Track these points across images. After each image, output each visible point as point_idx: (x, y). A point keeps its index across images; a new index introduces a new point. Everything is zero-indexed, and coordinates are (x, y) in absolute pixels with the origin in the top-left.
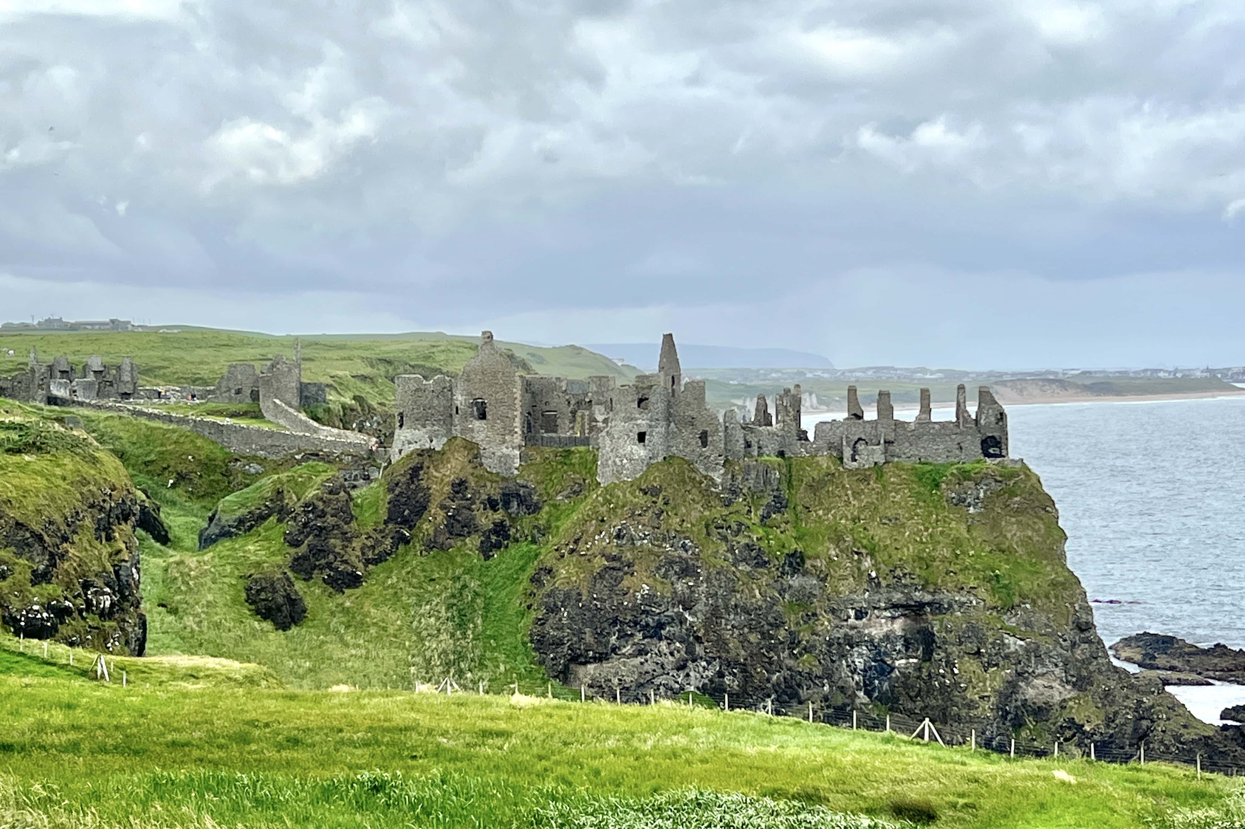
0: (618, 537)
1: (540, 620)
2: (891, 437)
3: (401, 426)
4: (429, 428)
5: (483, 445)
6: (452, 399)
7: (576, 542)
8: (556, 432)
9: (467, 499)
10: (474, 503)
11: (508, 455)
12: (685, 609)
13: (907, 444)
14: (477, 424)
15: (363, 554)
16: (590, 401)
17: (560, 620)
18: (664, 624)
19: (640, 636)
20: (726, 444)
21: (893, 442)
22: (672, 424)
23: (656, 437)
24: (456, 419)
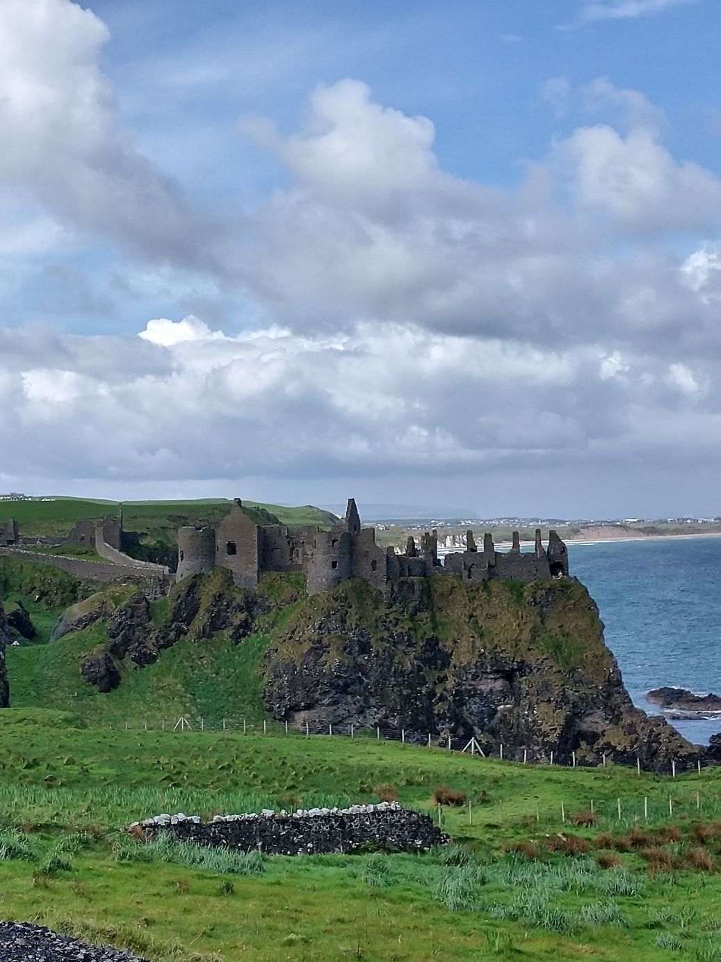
0: (320, 628)
1: (270, 682)
2: (493, 563)
3: (182, 559)
4: (200, 560)
5: (234, 571)
6: (214, 542)
7: (293, 632)
8: (281, 562)
9: (224, 606)
10: (228, 608)
11: (250, 577)
12: (363, 674)
13: (503, 567)
14: (231, 557)
15: (157, 641)
16: (303, 543)
17: (283, 682)
18: (349, 684)
19: (334, 692)
20: (388, 568)
21: (493, 566)
22: (354, 556)
23: (343, 565)
24: (217, 554)
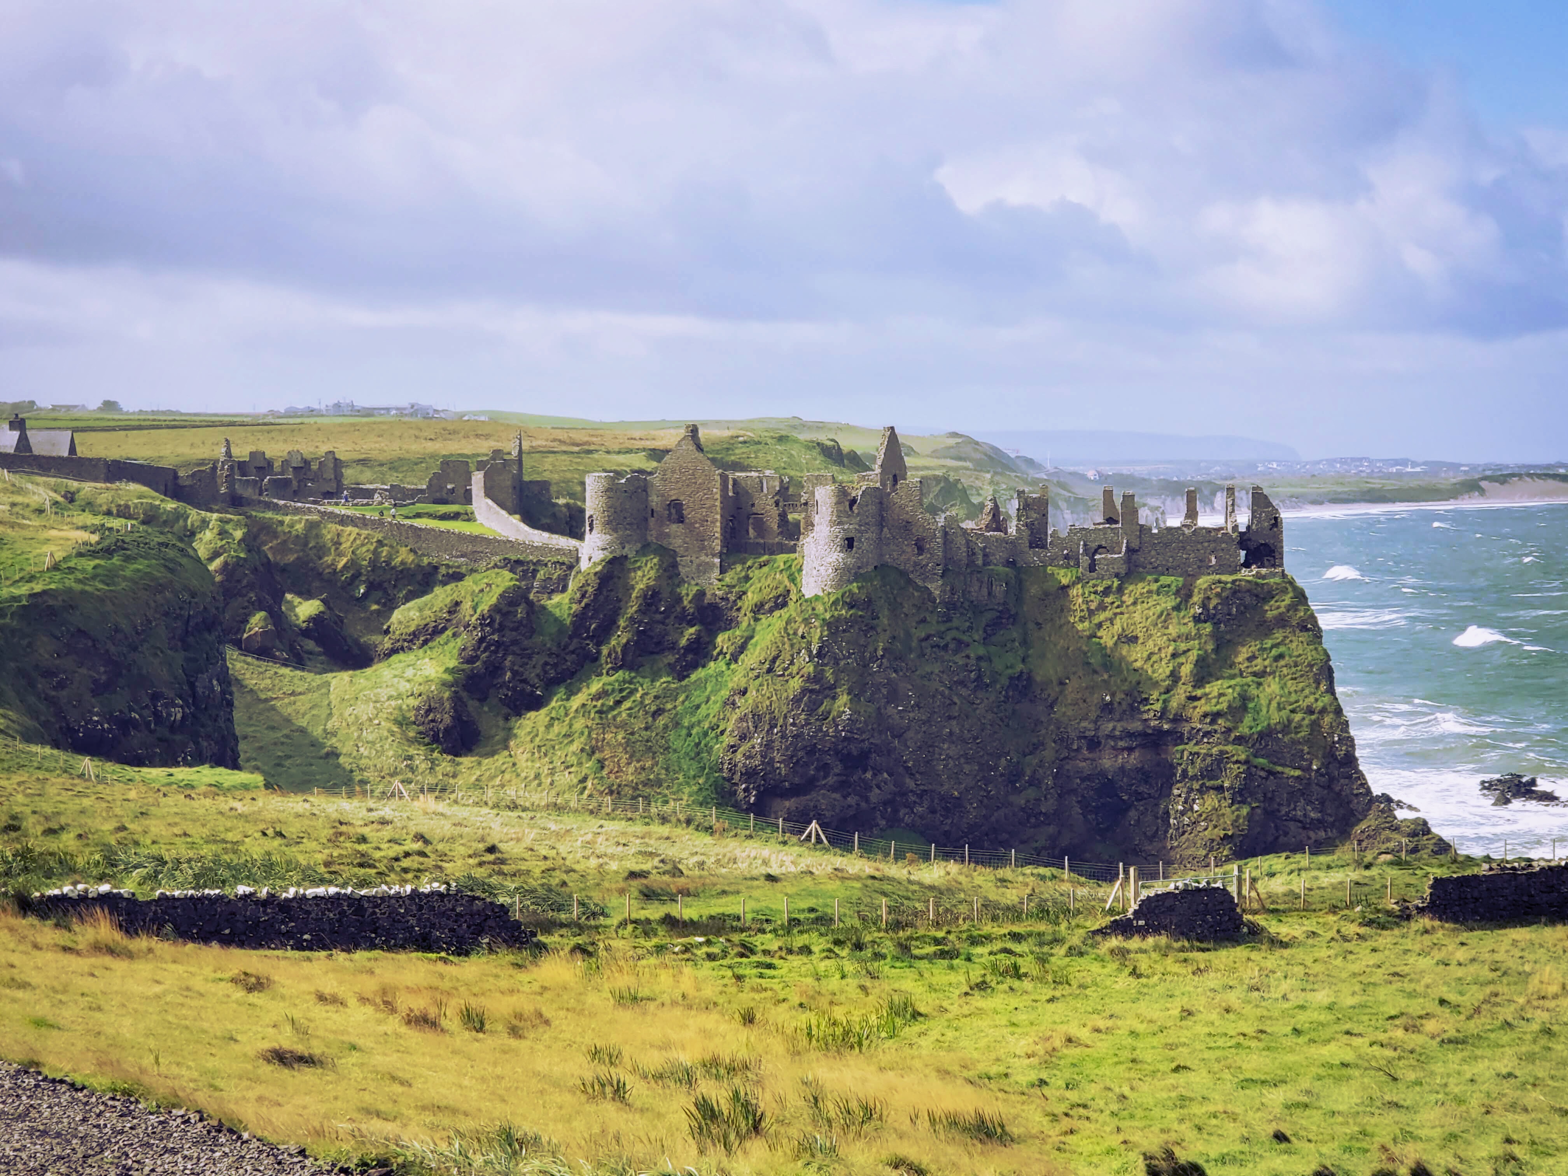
0: (820, 655)
1: (732, 747)
2: (1135, 544)
3: (591, 530)
4: (621, 533)
5: (680, 551)
6: (647, 500)
7: (774, 660)
8: (763, 538)
9: (661, 613)
10: (668, 617)
11: (707, 563)
12: (894, 737)
13: (1153, 553)
14: (674, 528)
15: (546, 672)
16: (806, 504)
17: (753, 747)
18: (869, 752)
19: (842, 765)
20: (945, 552)
21: (1137, 551)
22: (885, 529)
23: (865, 543)
24: (652, 521)
